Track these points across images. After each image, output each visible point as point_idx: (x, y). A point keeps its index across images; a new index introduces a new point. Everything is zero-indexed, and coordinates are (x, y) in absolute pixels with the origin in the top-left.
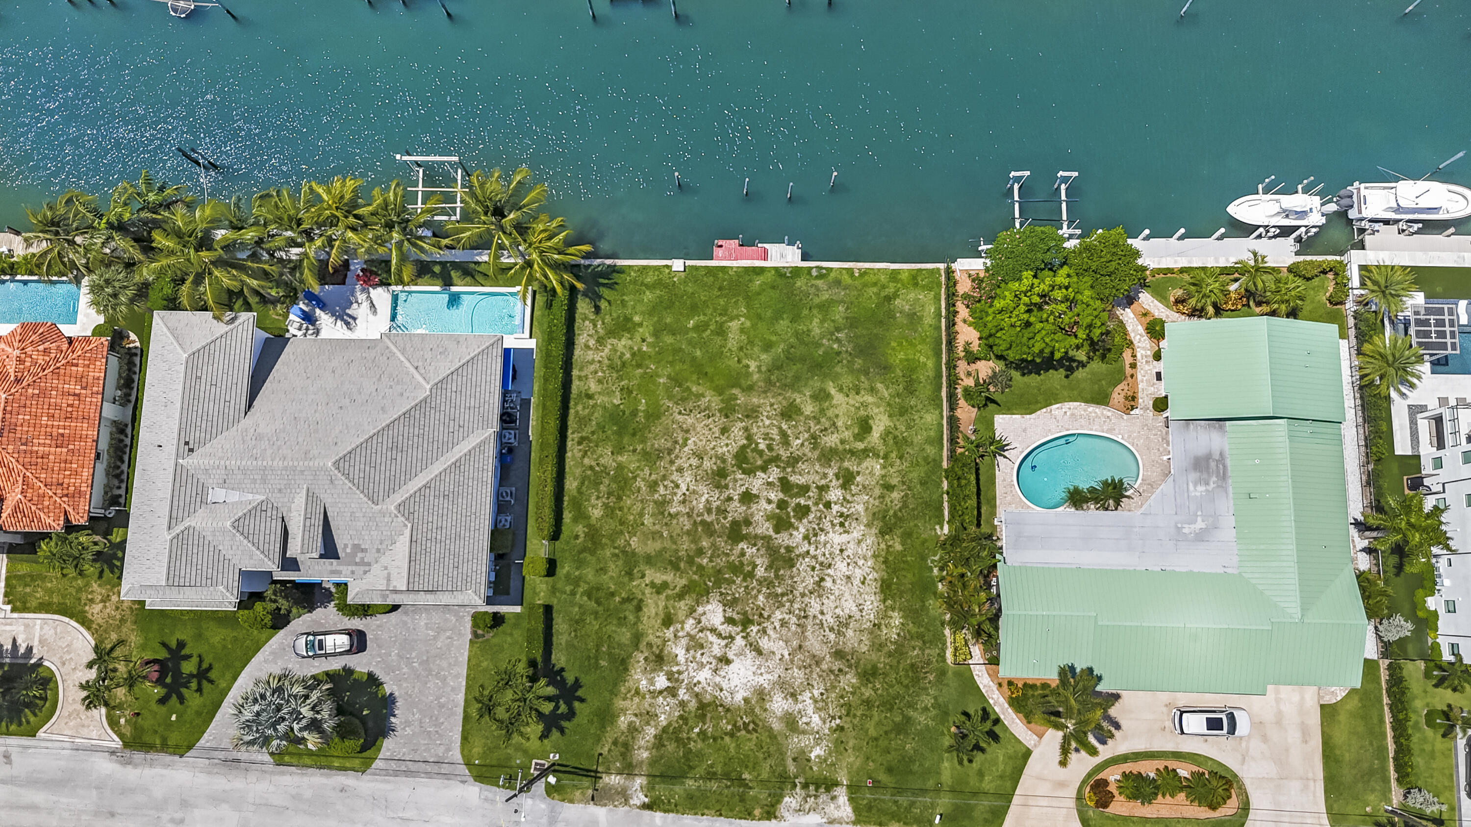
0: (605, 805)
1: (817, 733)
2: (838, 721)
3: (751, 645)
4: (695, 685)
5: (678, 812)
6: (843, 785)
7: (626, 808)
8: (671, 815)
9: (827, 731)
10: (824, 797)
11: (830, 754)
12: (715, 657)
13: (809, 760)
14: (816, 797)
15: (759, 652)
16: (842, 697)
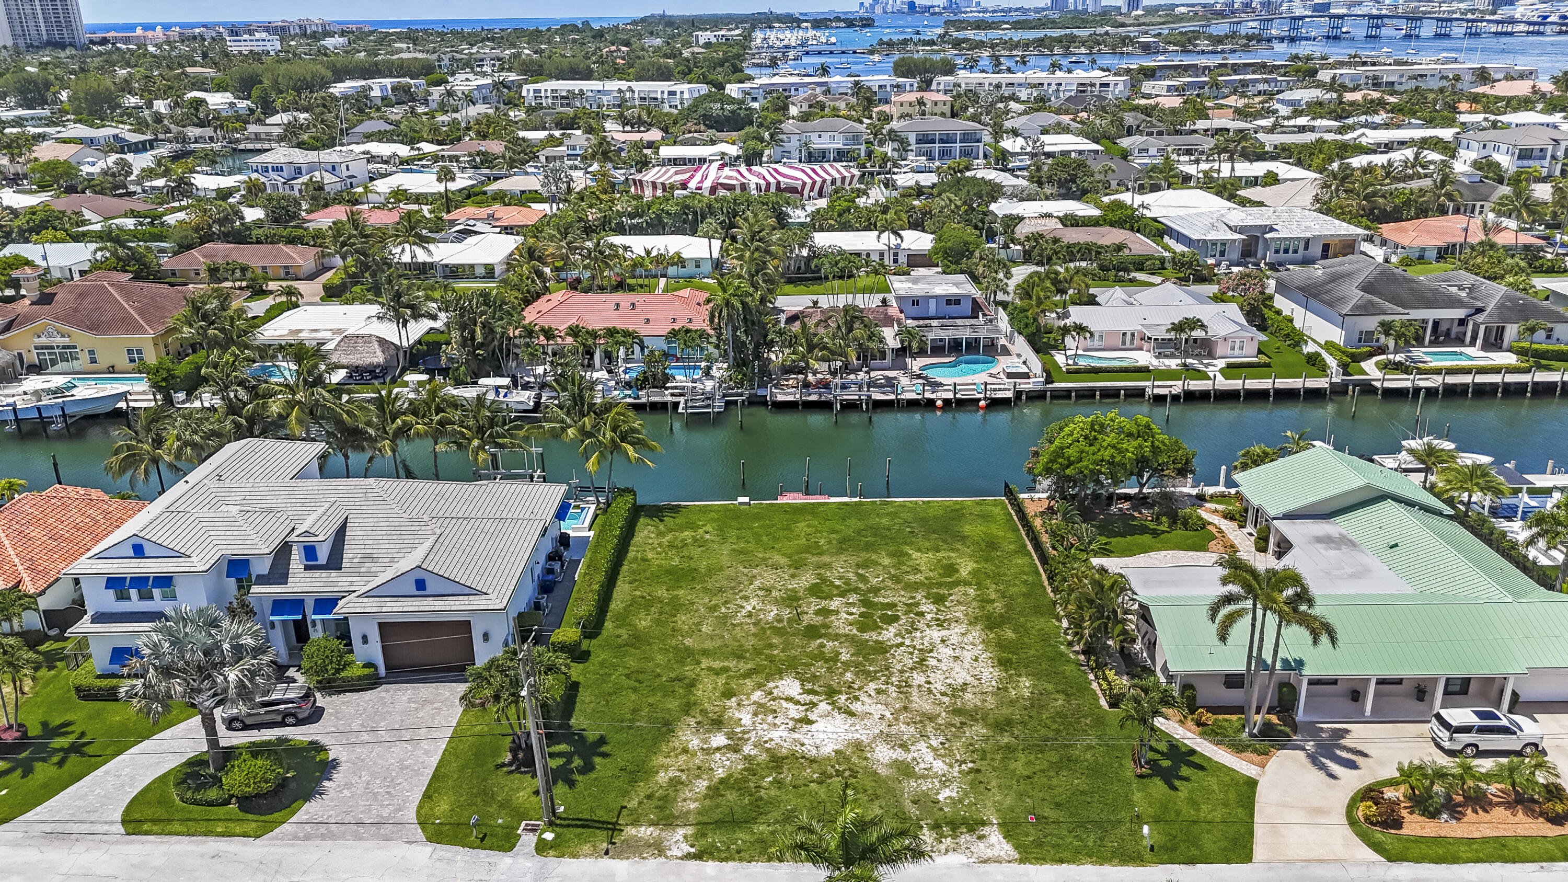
0: (628, 858)
1: (944, 776)
2: (970, 765)
3: (840, 709)
4: (766, 742)
5: (741, 860)
6: (993, 824)
7: (663, 859)
8: (731, 864)
9: (956, 774)
10: (965, 838)
11: (966, 794)
12: (792, 719)
13: (937, 802)
14: (954, 837)
15: (851, 714)
16: (971, 744)
